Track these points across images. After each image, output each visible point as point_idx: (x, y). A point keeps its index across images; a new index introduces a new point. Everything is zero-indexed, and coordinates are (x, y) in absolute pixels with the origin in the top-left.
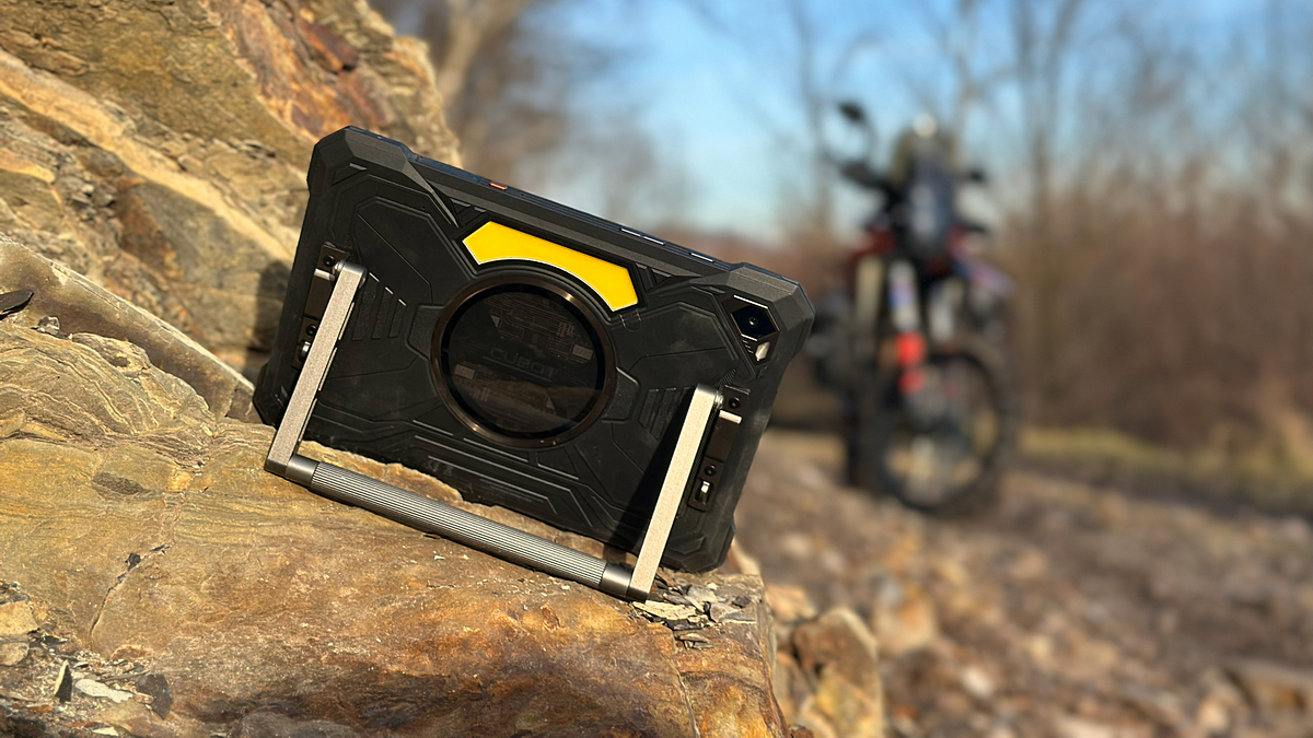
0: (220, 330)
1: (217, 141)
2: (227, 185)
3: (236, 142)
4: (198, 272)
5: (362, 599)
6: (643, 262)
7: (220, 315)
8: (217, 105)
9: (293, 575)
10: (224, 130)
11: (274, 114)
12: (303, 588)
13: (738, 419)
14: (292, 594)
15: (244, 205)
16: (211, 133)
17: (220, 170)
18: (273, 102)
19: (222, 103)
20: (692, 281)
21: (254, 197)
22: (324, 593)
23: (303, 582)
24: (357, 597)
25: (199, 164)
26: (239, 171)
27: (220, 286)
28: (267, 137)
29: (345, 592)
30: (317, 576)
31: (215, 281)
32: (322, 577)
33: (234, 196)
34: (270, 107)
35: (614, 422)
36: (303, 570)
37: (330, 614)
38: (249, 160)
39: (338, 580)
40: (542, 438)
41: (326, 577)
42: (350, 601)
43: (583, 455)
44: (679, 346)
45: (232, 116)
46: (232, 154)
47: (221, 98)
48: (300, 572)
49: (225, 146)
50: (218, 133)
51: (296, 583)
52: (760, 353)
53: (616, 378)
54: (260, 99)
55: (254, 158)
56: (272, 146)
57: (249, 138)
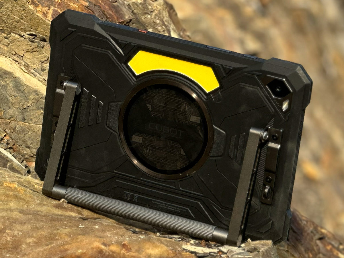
0: (28, 147)
1: (12, 34)
2: (22, 60)
3: (23, 33)
4: (11, 112)
5: (38, 244)
6: (218, 61)
7: (27, 137)
8: (9, 13)
9: (4, 233)
10: (15, 27)
11: (40, 15)
12: (9, 239)
13: (279, 147)
14: (3, 241)
15: (33, 71)
16: (9, 30)
17: (17, 51)
18: (39, 9)
19: (11, 11)
20: (244, 70)
21: (38, 66)
22: (19, 241)
23: (9, 236)
24: (35, 243)
25: (6, 48)
26: (27, 51)
27: (24, 120)
28: (39, 29)
29: (29, 240)
30: (16, 233)
31: (20, 117)
32: (18, 234)
33: (26, 66)
34: (37, 11)
35: (217, 158)
36: (9, 230)
37: (21, 250)
38: (30, 43)
39: (27, 235)
40: (181, 173)
41: (20, 233)
42: (31, 244)
43: (202, 179)
44: (243, 108)
45: (17, 18)
46: (21, 41)
47: (10, 9)
48: (8, 231)
49: (17, 36)
50: (13, 29)
51: (5, 236)
52: (285, 106)
53: (213, 131)
54: (31, 7)
55: (33, 42)
56: (43, 34)
57: (30, 31)
